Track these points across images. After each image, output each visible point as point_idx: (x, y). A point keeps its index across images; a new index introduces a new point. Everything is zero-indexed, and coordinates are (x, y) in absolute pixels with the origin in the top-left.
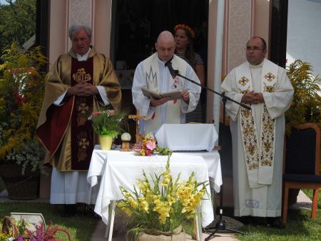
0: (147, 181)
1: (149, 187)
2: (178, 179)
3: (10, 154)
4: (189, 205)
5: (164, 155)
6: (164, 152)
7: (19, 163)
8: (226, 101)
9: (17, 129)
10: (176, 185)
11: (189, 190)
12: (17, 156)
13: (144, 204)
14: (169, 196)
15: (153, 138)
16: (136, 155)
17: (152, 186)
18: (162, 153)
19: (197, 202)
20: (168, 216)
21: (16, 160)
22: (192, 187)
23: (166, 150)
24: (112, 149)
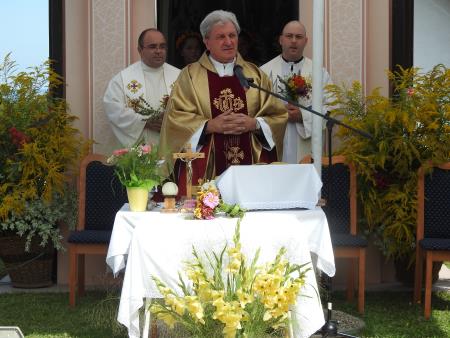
0: (200, 265)
1: (204, 276)
2: (255, 260)
3: (8, 221)
4: (276, 306)
5: (232, 216)
6: (233, 213)
7: (21, 233)
8: (332, 126)
9: (17, 182)
10: (253, 269)
11: (276, 281)
12: (17, 223)
13: (195, 308)
14: (240, 291)
15: (214, 188)
16: (186, 218)
17: (210, 274)
18: (230, 213)
19: (290, 301)
20: (239, 327)
21: (16, 230)
22: (280, 273)
23: (237, 208)
24: (148, 209)
